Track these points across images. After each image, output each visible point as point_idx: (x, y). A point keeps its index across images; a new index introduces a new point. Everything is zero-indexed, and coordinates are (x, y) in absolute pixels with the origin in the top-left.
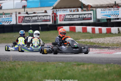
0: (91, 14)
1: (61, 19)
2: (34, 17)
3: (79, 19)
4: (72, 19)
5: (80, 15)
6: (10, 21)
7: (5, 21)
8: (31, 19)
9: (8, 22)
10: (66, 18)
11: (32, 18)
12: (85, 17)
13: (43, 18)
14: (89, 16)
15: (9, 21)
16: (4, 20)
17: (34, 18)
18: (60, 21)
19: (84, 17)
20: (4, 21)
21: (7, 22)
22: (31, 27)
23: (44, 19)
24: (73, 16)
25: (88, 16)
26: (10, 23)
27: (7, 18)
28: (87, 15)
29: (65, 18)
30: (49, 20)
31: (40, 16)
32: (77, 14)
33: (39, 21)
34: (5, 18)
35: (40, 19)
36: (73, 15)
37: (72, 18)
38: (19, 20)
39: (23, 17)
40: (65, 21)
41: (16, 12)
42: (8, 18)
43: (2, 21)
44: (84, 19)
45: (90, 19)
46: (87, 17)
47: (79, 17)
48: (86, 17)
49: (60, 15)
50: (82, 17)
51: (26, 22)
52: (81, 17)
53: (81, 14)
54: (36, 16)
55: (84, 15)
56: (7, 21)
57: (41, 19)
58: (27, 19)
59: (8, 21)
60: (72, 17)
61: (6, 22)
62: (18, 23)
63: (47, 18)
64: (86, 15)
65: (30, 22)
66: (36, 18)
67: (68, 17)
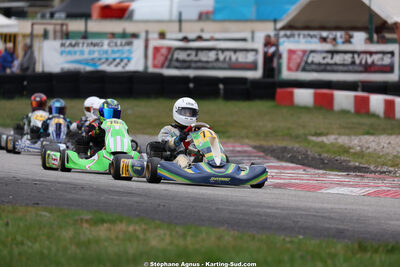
0: (392, 53)
1: (291, 65)
2: (204, 52)
3: (351, 68)
4: (329, 68)
5: (356, 56)
6: (125, 61)
7: (111, 60)
8: (193, 57)
9: (119, 64)
10: (310, 61)
11: (196, 55)
12: (373, 62)
13: (234, 58)
14: (387, 60)
15: (122, 60)
16: (105, 56)
17: (203, 56)
18: (289, 69)
19: (370, 61)
20: (107, 59)
21: (115, 63)
22: (191, 85)
23: (237, 59)
24: (332, 58)
25: (382, 59)
26: (123, 67)
27: (116, 49)
28: (380, 56)
29: (306, 63)
30: (253, 67)
31: (223, 50)
32: (346, 52)
33: (220, 65)
34: (110, 49)
35: (225, 59)
36: (333, 53)
37: (328, 64)
38: (154, 58)
39: (169, 49)
40: (304, 70)
41: (147, 32)
42: (118, 51)
43: (100, 59)
44: (368, 68)
45: (389, 69)
46: (380, 63)
47: (353, 63)
48: (376, 62)
49: (291, 52)
50: (363, 62)
51: (176, 68)
52: (357, 61)
53: (359, 53)
54: (210, 49)
55: (368, 56)
56: (114, 60)
57: (227, 59)
58: (182, 56)
59: (118, 60)
60: (328, 60)
61: (111, 63)
62: (151, 70)
63: (246, 58)
64: (376, 58)
65: (188, 68)
66: (212, 56)
67: (317, 58)
